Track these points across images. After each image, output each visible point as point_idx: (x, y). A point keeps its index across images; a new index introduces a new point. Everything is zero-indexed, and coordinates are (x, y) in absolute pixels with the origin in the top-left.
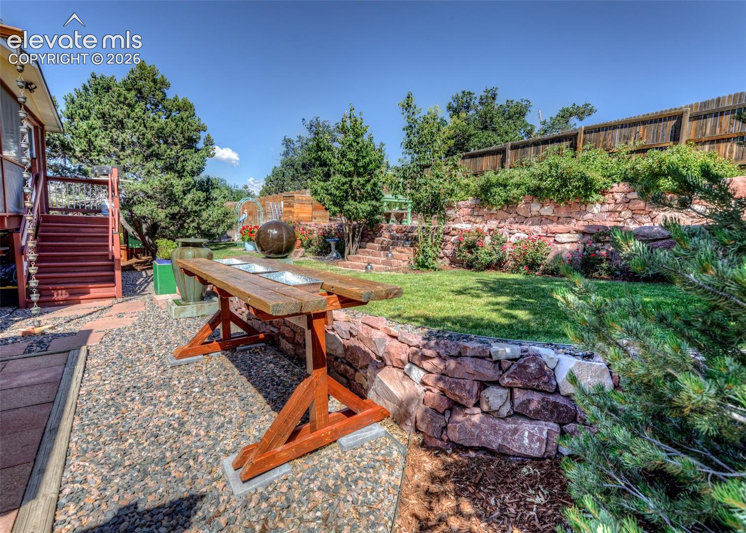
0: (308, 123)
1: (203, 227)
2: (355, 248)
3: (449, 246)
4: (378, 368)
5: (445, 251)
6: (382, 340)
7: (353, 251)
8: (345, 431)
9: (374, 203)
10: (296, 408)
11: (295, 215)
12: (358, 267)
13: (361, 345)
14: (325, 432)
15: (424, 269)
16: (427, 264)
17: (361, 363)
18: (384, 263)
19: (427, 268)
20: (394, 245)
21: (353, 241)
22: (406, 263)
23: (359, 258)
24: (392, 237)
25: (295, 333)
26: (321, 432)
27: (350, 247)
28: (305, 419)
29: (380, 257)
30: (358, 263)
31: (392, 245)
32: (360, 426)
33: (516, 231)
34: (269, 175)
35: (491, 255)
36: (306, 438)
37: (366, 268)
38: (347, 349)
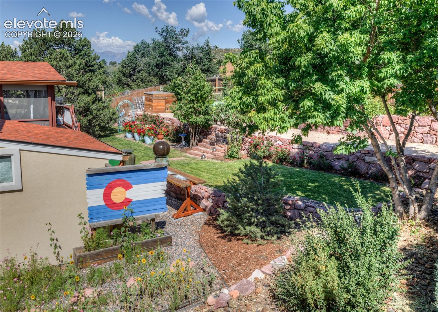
0: (160, 30)
1: (102, 124)
2: (196, 141)
3: (247, 143)
4: (202, 199)
5: (245, 146)
6: (203, 193)
7: (195, 143)
8: (194, 213)
9: (207, 117)
10: (183, 207)
11: (154, 108)
12: (197, 155)
13: (198, 194)
14: (190, 212)
15: (232, 158)
16: (233, 156)
17: (198, 198)
18: (211, 153)
19: (233, 157)
20: (217, 141)
21: (195, 137)
22: (223, 154)
23: (198, 149)
24: (217, 136)
25: (176, 190)
26: (189, 212)
27: (193, 141)
28: (185, 210)
29: (210, 149)
30: (197, 152)
31: (216, 142)
32: (197, 212)
33: (277, 140)
34: (124, 59)
35: (264, 152)
36: (186, 213)
37: (202, 157)
38: (194, 195)
